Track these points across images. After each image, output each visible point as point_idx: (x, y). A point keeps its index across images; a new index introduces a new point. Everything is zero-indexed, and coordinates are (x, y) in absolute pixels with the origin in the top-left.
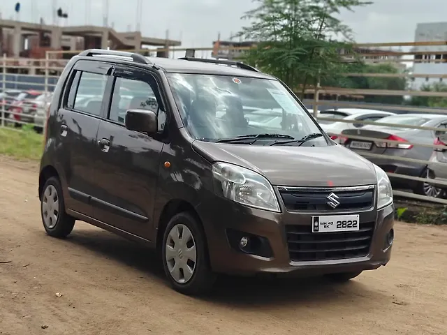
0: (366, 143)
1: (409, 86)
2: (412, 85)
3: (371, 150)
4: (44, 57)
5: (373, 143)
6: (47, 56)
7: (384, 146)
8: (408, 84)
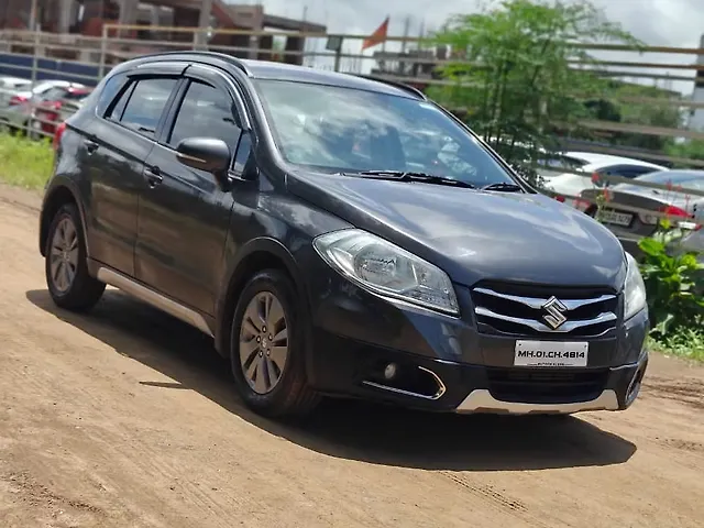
0: (622, 215)
1: (685, 124)
2: (690, 122)
3: (630, 226)
4: (99, 34)
5: (635, 216)
6: (105, 33)
7: (654, 221)
8: (683, 120)
